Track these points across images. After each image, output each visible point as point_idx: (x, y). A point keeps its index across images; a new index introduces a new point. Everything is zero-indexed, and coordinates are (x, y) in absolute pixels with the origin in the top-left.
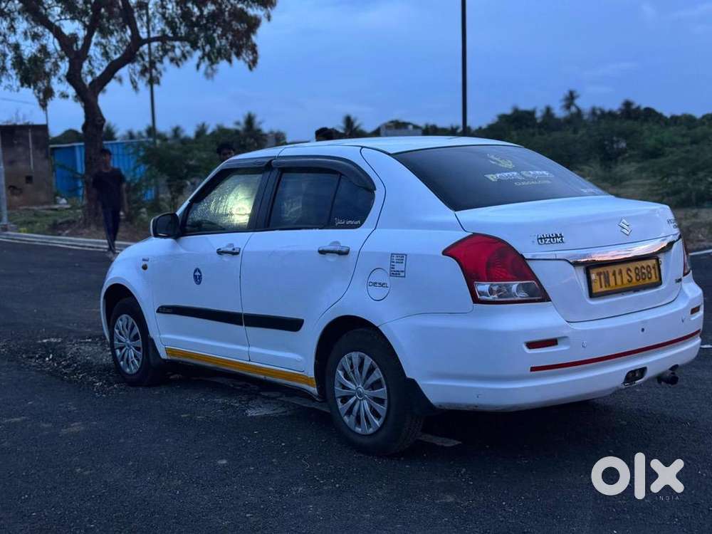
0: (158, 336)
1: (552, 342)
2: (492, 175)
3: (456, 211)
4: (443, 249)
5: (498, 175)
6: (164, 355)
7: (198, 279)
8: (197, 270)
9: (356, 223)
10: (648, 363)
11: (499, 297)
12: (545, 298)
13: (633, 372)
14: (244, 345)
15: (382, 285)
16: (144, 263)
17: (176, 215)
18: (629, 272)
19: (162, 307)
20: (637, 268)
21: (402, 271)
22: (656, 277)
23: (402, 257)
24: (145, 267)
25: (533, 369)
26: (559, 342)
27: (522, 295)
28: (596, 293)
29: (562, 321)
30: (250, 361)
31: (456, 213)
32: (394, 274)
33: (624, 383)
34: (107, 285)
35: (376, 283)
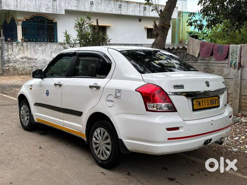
0: (34, 113)
1: (177, 129)
2: (157, 61)
3: (142, 74)
4: (135, 89)
5: (159, 61)
6: (36, 121)
7: (47, 94)
8: (47, 91)
9: (104, 77)
10: (213, 137)
11: (157, 109)
12: (175, 110)
13: (207, 140)
14: (62, 120)
15: (112, 101)
16: (31, 87)
17: (42, 71)
18: (208, 101)
19: (36, 103)
20: (211, 100)
21: (119, 96)
22: (218, 104)
23: (119, 91)
24: (31, 89)
25: (169, 139)
26: (180, 128)
27: (166, 109)
28: (195, 109)
29: (181, 120)
30: (64, 126)
31: (142, 75)
32: (116, 97)
33: (204, 145)
34: (19, 94)
35: (109, 100)
